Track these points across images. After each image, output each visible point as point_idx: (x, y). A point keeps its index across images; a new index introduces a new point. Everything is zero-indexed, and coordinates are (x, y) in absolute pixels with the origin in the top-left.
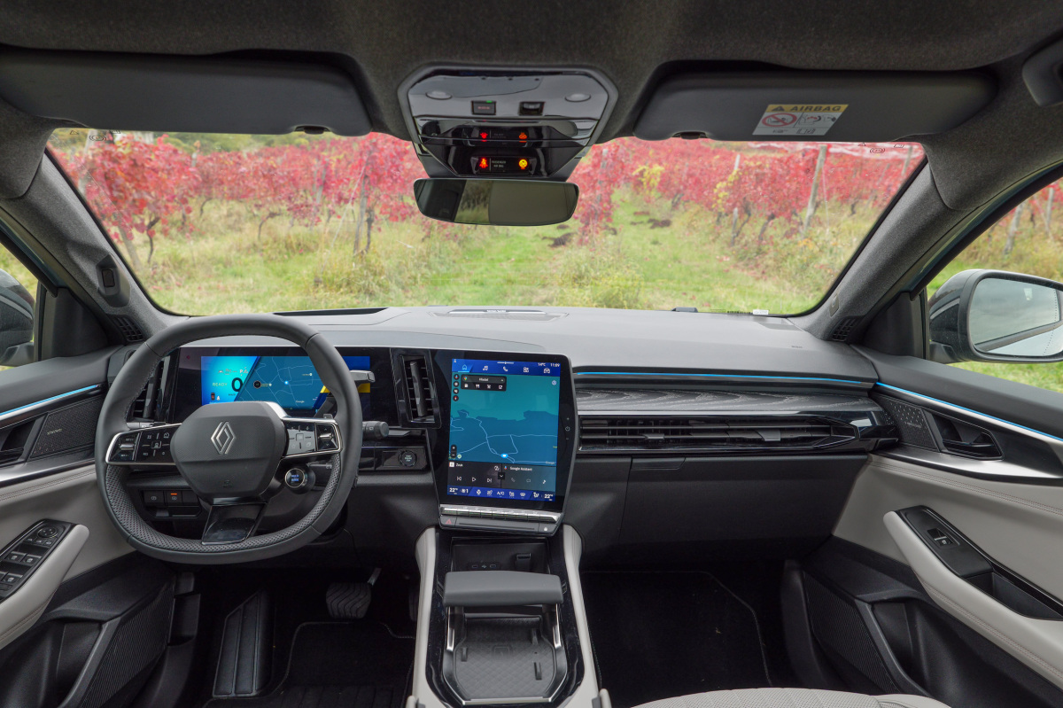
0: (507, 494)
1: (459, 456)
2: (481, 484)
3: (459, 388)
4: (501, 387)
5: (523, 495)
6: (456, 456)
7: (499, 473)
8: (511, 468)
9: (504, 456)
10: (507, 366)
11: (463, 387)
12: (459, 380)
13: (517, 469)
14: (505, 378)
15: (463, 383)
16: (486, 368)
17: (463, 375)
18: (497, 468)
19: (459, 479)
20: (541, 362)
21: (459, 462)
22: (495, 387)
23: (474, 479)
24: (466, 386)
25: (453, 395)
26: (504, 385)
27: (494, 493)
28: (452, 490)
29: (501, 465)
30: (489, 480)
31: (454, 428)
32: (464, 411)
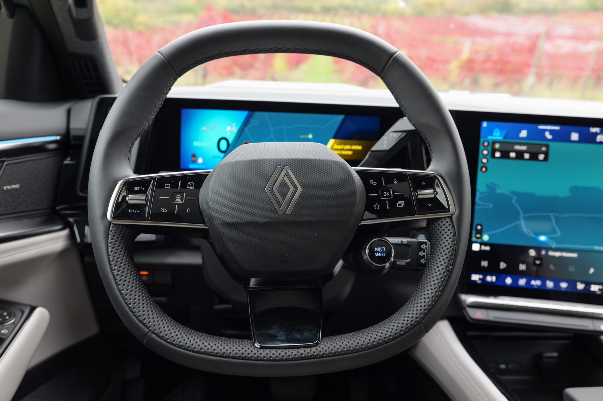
0: (544, 283)
1: (486, 238)
2: (513, 271)
3: (489, 156)
4: (541, 157)
5: (564, 285)
6: (481, 238)
7: (535, 259)
8: (551, 253)
9: (543, 238)
10: (551, 132)
11: (493, 156)
12: (490, 148)
13: (558, 254)
14: (547, 146)
15: (494, 151)
16: (524, 134)
17: (494, 142)
18: (532, 253)
19: (485, 264)
20: (594, 126)
21: (486, 244)
22: (534, 157)
23: (503, 265)
24: (498, 154)
25: (480, 165)
26: (546, 154)
27: (528, 282)
28: (476, 277)
29: (538, 250)
30: (522, 267)
31: (480, 205)
32: (493, 184)
